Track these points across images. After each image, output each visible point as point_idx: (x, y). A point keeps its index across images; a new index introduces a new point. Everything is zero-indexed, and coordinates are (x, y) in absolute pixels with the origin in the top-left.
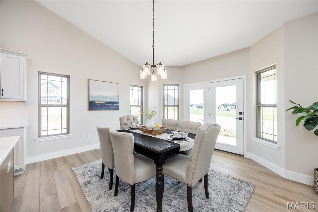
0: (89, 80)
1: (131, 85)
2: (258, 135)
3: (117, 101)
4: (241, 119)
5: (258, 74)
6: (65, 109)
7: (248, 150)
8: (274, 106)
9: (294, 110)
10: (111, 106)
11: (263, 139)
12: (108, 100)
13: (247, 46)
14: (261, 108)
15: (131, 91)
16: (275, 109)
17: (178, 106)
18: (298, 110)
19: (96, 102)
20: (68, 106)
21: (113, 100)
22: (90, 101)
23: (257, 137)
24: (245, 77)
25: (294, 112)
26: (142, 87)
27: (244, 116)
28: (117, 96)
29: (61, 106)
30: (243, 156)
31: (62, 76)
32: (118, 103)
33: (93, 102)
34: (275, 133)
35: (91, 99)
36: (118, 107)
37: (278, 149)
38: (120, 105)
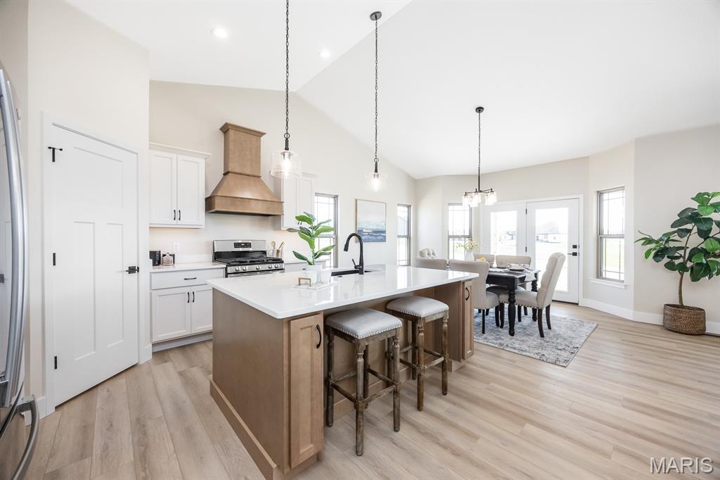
0: (356, 200)
1: (398, 205)
2: (599, 274)
3: (384, 229)
4: (575, 254)
5: (600, 194)
7: (585, 296)
8: (621, 237)
9: (644, 241)
10: (379, 235)
11: (606, 279)
12: (375, 228)
13: (584, 156)
14: (604, 239)
15: (398, 213)
16: (623, 241)
17: (470, 237)
18: (648, 241)
19: (364, 231)
20: (336, 236)
21: (380, 228)
22: (358, 229)
23: (598, 277)
24: (581, 196)
25: (643, 244)
26: (409, 207)
27: (580, 250)
28: (384, 222)
30: (577, 304)
31: (330, 196)
32: (384, 232)
33: (360, 231)
34: (623, 270)
35: (359, 226)
36: (385, 237)
37: (626, 288)
38: (387, 235)
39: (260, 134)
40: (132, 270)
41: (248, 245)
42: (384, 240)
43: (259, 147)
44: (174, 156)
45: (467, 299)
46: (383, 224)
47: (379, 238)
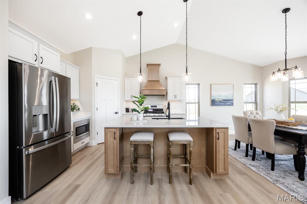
0: (211, 85)
1: (245, 84)
3: (232, 98)
6: (197, 105)
10: (227, 102)
12: (225, 98)
15: (244, 89)
19: (216, 100)
20: (199, 103)
21: (229, 98)
22: (212, 99)
26: (256, 84)
28: (232, 95)
29: (195, 103)
31: (195, 84)
32: (232, 100)
33: (214, 100)
35: (213, 98)
38: (234, 102)
39: (159, 65)
40: (116, 113)
41: (156, 106)
42: (232, 104)
43: (159, 70)
44: (131, 79)
45: (218, 139)
46: (231, 96)
47: (228, 104)
